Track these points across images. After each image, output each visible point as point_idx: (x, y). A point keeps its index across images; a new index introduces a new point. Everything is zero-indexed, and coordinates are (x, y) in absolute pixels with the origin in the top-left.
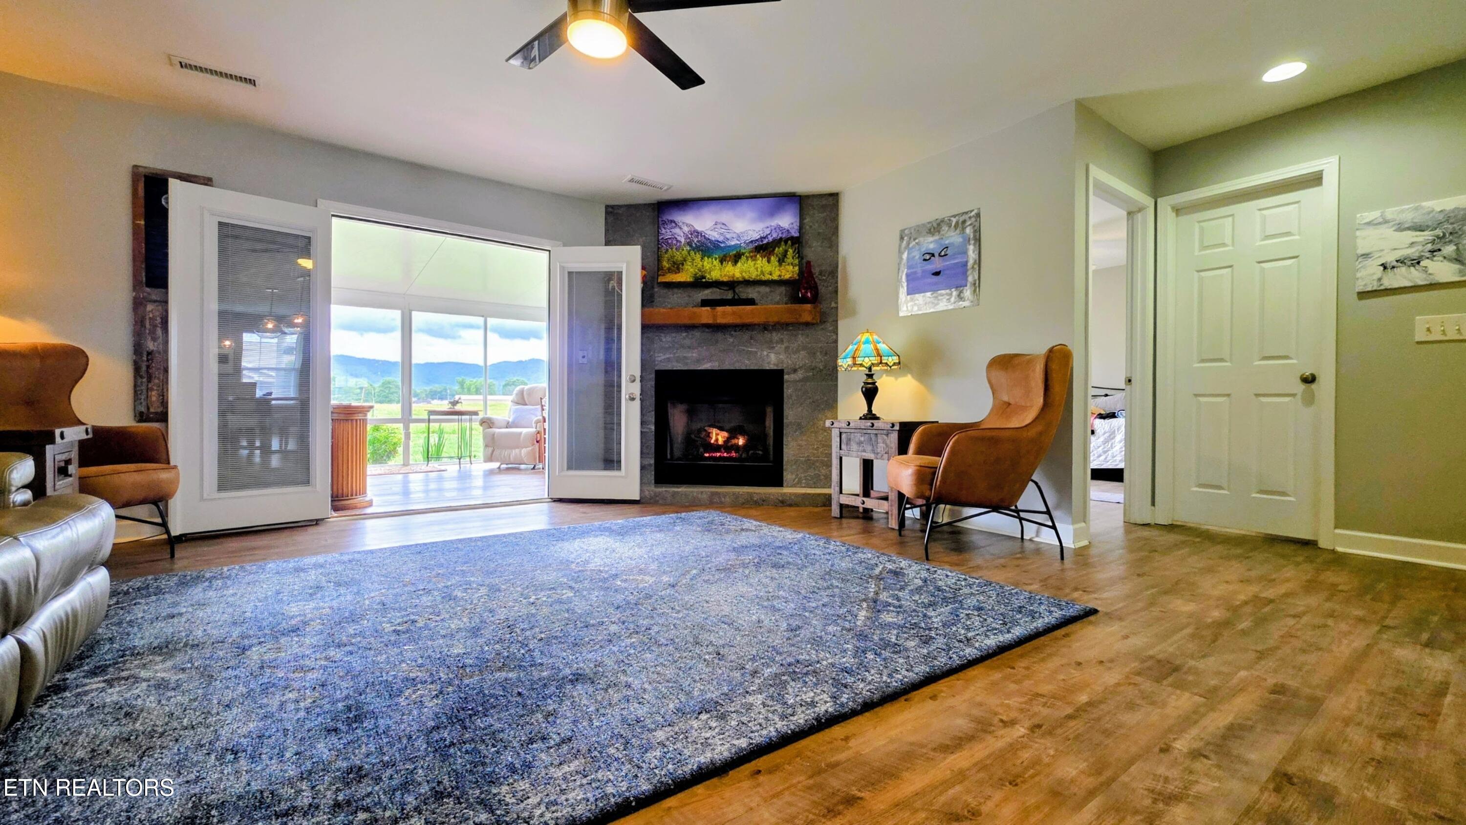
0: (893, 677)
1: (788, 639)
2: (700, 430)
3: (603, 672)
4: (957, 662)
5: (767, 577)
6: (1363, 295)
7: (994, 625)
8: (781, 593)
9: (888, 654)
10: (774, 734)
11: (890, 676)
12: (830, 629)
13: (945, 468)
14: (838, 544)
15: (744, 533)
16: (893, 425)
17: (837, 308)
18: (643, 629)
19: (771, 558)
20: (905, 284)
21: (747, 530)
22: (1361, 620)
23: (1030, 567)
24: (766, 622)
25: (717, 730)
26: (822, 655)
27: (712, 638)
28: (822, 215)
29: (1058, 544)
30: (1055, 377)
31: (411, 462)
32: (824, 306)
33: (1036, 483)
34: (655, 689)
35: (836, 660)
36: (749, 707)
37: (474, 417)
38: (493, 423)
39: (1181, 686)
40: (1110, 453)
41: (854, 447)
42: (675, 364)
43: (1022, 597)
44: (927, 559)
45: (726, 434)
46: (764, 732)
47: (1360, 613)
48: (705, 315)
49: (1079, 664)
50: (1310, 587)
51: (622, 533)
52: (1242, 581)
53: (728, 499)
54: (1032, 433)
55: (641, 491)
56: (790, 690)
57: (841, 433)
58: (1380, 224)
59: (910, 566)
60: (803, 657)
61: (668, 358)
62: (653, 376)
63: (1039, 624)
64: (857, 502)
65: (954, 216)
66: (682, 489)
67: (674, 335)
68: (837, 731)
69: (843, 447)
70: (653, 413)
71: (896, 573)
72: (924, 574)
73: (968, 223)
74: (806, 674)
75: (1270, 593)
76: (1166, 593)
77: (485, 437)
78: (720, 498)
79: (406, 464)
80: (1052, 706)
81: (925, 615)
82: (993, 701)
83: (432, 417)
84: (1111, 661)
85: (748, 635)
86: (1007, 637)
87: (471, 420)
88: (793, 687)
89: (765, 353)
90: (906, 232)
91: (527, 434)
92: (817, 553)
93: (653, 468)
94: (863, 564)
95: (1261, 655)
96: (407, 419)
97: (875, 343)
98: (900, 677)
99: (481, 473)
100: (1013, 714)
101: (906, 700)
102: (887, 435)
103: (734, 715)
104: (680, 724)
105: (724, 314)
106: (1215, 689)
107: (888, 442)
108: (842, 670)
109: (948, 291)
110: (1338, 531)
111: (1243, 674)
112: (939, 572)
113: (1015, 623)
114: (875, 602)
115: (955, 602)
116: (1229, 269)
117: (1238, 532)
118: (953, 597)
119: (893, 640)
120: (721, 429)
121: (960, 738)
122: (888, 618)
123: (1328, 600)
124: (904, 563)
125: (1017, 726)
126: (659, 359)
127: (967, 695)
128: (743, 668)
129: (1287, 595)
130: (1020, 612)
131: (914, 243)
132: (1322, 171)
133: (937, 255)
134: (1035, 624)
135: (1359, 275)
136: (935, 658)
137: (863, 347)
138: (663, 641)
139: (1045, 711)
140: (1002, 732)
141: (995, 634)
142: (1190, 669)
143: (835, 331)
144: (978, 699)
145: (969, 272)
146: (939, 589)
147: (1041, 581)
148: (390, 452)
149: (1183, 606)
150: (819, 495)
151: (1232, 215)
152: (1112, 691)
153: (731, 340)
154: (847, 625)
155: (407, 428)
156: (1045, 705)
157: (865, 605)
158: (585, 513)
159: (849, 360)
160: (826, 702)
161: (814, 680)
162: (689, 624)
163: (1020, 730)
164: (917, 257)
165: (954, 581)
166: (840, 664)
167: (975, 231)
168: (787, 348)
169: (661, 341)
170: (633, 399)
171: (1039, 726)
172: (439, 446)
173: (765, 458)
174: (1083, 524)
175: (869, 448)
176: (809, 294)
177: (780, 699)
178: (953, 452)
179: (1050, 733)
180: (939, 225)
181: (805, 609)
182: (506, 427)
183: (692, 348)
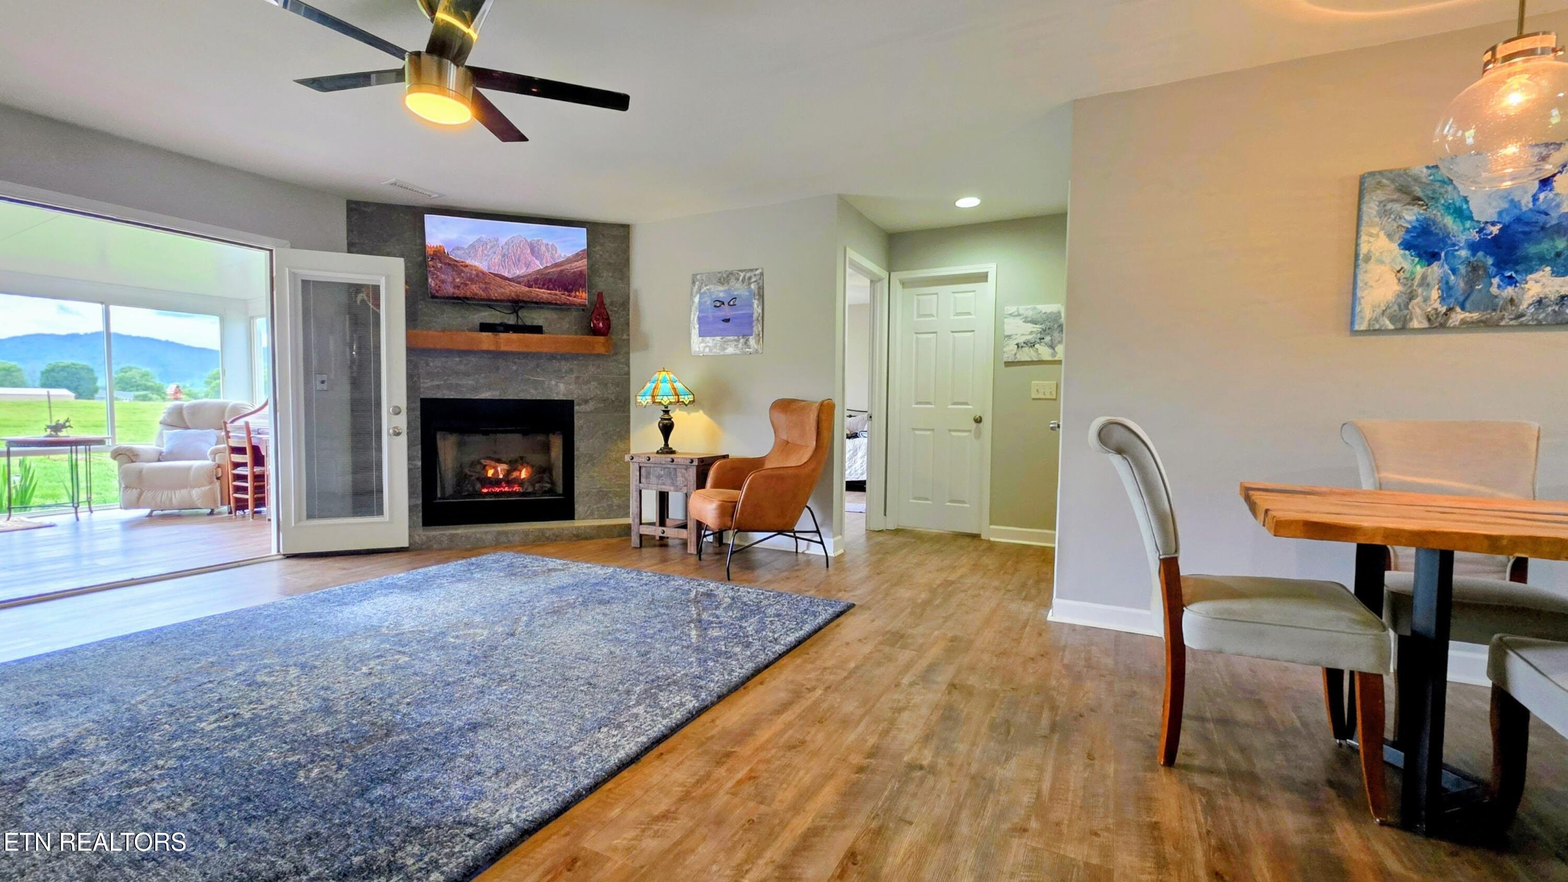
0: (732, 675)
1: (642, 662)
2: (473, 464)
3: (495, 717)
4: (772, 657)
5: (598, 614)
6: (1008, 364)
7: (791, 626)
8: (618, 626)
9: (723, 660)
10: (663, 728)
11: (729, 674)
12: (673, 648)
13: (743, 501)
14: (649, 574)
15: (553, 574)
16: (692, 461)
17: (629, 340)
18: (508, 677)
19: (593, 595)
20: (697, 326)
21: (555, 570)
22: (997, 589)
23: (807, 576)
24: (618, 652)
25: (619, 736)
26: (674, 669)
27: (577, 673)
28: (613, 245)
29: (824, 554)
30: (824, 425)
32: (614, 337)
33: (809, 509)
34: (551, 719)
35: (686, 671)
36: (636, 716)
37: (98, 447)
38: (136, 455)
39: (904, 647)
40: (853, 467)
41: (653, 479)
42: (445, 392)
43: (805, 602)
44: (729, 579)
45: (505, 466)
46: (655, 729)
47: (996, 583)
48: (486, 340)
49: (848, 644)
50: (975, 567)
51: (414, 588)
52: (938, 570)
54: (807, 470)
55: (411, 536)
56: (661, 698)
57: (640, 467)
58: (1016, 316)
59: (718, 588)
60: (661, 674)
61: (437, 385)
62: (419, 404)
63: (820, 620)
64: (657, 531)
65: (742, 271)
66: (461, 531)
67: (445, 360)
68: (705, 718)
69: (643, 480)
70: (419, 447)
71: (709, 595)
72: (731, 593)
73: (753, 280)
74: (669, 685)
75: (952, 577)
76: (896, 585)
77: (123, 474)
78: (507, 536)
80: (835, 674)
81: (741, 627)
82: (799, 678)
83: (13, 448)
84: (866, 638)
85: (608, 665)
86: (801, 634)
87: (90, 452)
88: (662, 696)
89: (553, 383)
90: (698, 277)
91: (200, 468)
92: (634, 585)
93: (420, 508)
94: (679, 591)
95: (946, 619)
97: (672, 382)
98: (737, 674)
100: (814, 683)
101: (744, 688)
102: (686, 469)
103: (627, 724)
104: (589, 738)
105: (508, 341)
106: (921, 646)
107: (686, 475)
108: (694, 677)
109: (736, 338)
110: (992, 527)
111: (936, 633)
112: (741, 589)
113: (804, 622)
114: (700, 622)
115: (760, 613)
116: (935, 335)
117: (936, 531)
118: (758, 609)
119: (723, 649)
120: (499, 461)
121: (785, 704)
122: (714, 633)
123: (982, 578)
124: (712, 586)
125: (817, 690)
126: (426, 386)
127: (783, 677)
128: (617, 690)
129: (962, 577)
130: (806, 614)
131: (705, 288)
132: (987, 273)
133: (726, 303)
134: (817, 621)
135: (1005, 349)
136: (757, 657)
137: (661, 385)
138: (533, 683)
139: (832, 677)
140: (808, 696)
141: (792, 633)
142: (909, 635)
143: (628, 364)
144: (790, 678)
145: (755, 323)
146: (745, 604)
147: (816, 587)
149: (904, 593)
150: (615, 526)
151: (937, 294)
152: (867, 658)
153: (514, 368)
154: (685, 643)
156: (830, 673)
157: (692, 625)
158: (344, 569)
159: (647, 397)
160: (691, 701)
161: (676, 688)
162: (550, 665)
163: (819, 692)
164: (709, 303)
165: (754, 596)
166: (691, 673)
167: (759, 288)
168: (577, 378)
169: (427, 365)
170: (398, 434)
171: (829, 687)
173: (551, 491)
174: (840, 537)
175: (669, 481)
176: (601, 325)
177: (656, 704)
178: (750, 488)
179: (836, 690)
180: (728, 276)
181: (645, 636)
182: (159, 460)
183: (467, 374)
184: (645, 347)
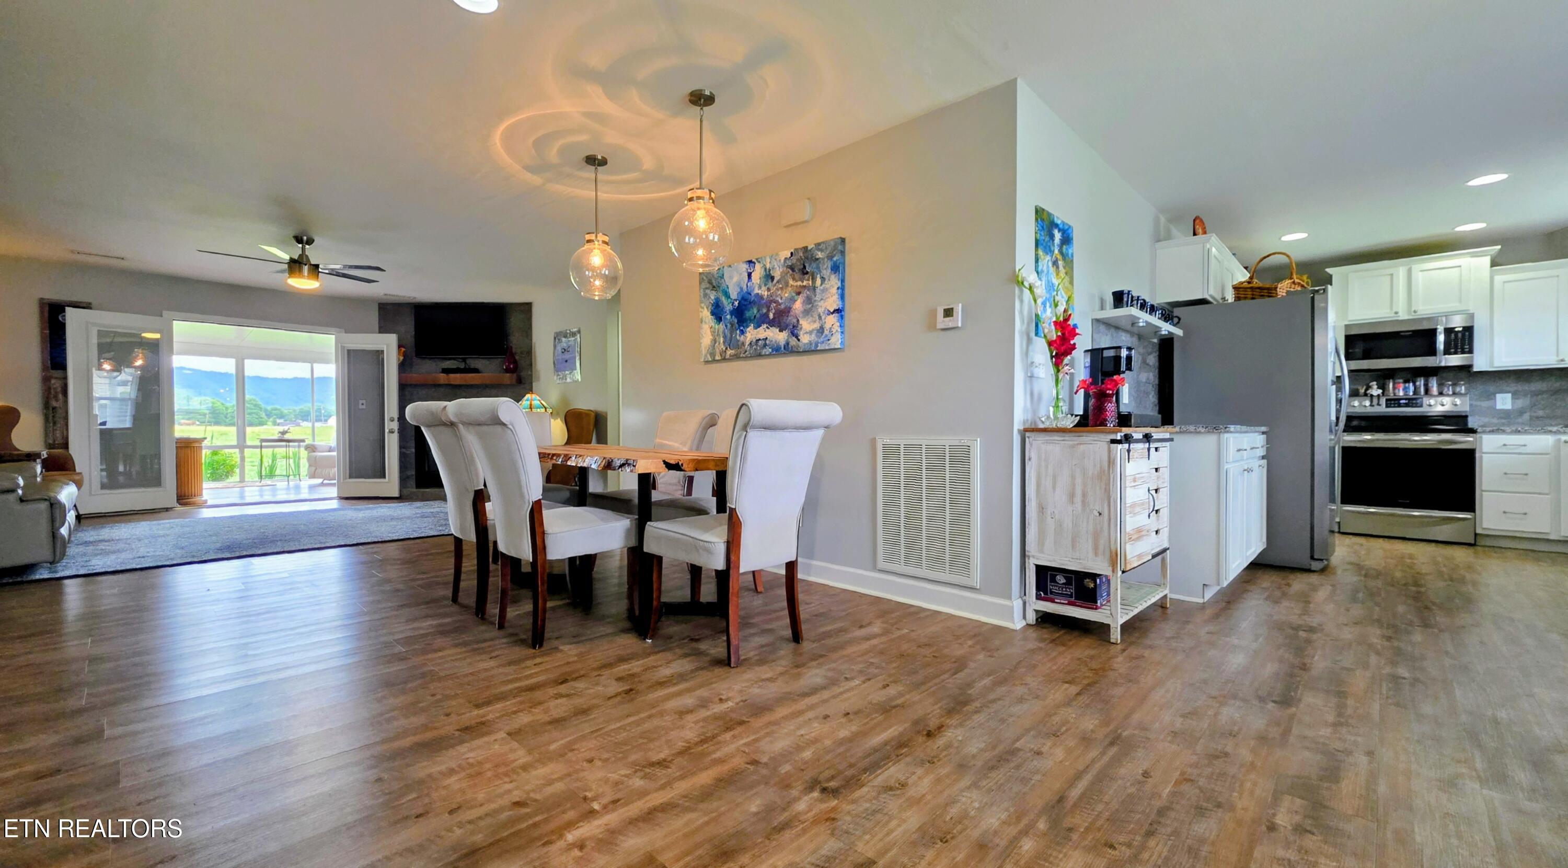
17: (531, 375)
28: (521, 317)
31: (246, 480)
32: (522, 374)
37: (302, 444)
38: (316, 448)
48: (444, 379)
55: (401, 491)
67: (427, 390)
77: (309, 459)
79: (242, 480)
83: (264, 444)
87: (299, 447)
93: (414, 477)
96: (242, 445)
99: (307, 486)
105: (455, 378)
148: (228, 472)
153: (465, 394)
155: (242, 453)
169: (418, 393)
170: (393, 432)
172: (272, 468)
176: (513, 366)
182: (329, 451)
184: (538, 379)
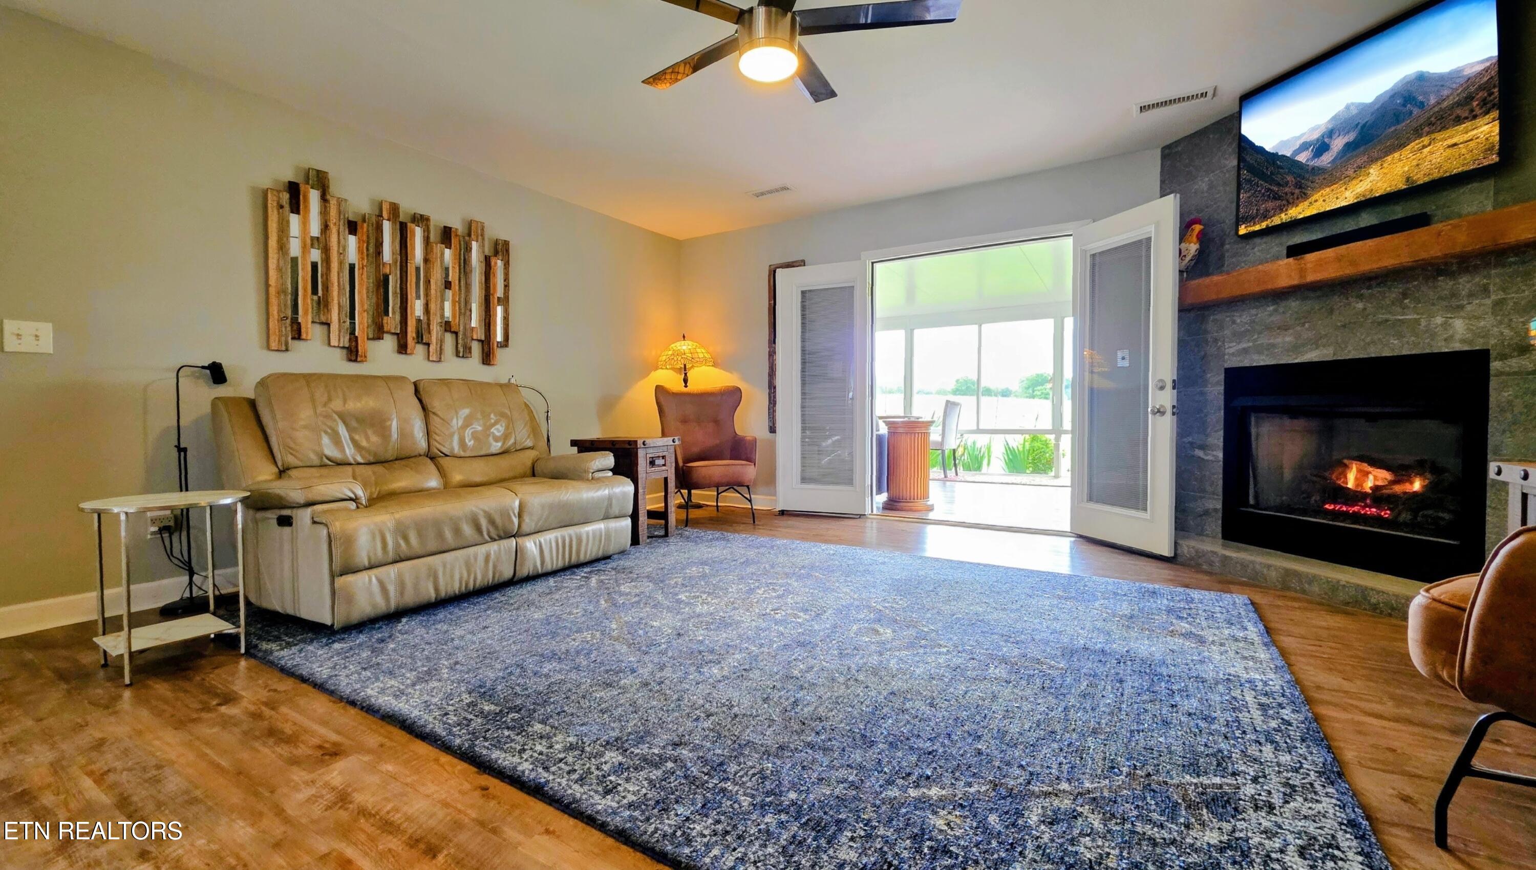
42: (1255, 357)
45: (1386, 474)
53: (1316, 588)
55: (1175, 544)
61: (1244, 349)
62: (1222, 377)
67: (1253, 312)
70: (1221, 433)
93: (1220, 514)
105: (1320, 264)
120: (1367, 462)
126: (1231, 351)
153: (1360, 306)
169: (1234, 322)
170: (1162, 413)
183: (1284, 328)
